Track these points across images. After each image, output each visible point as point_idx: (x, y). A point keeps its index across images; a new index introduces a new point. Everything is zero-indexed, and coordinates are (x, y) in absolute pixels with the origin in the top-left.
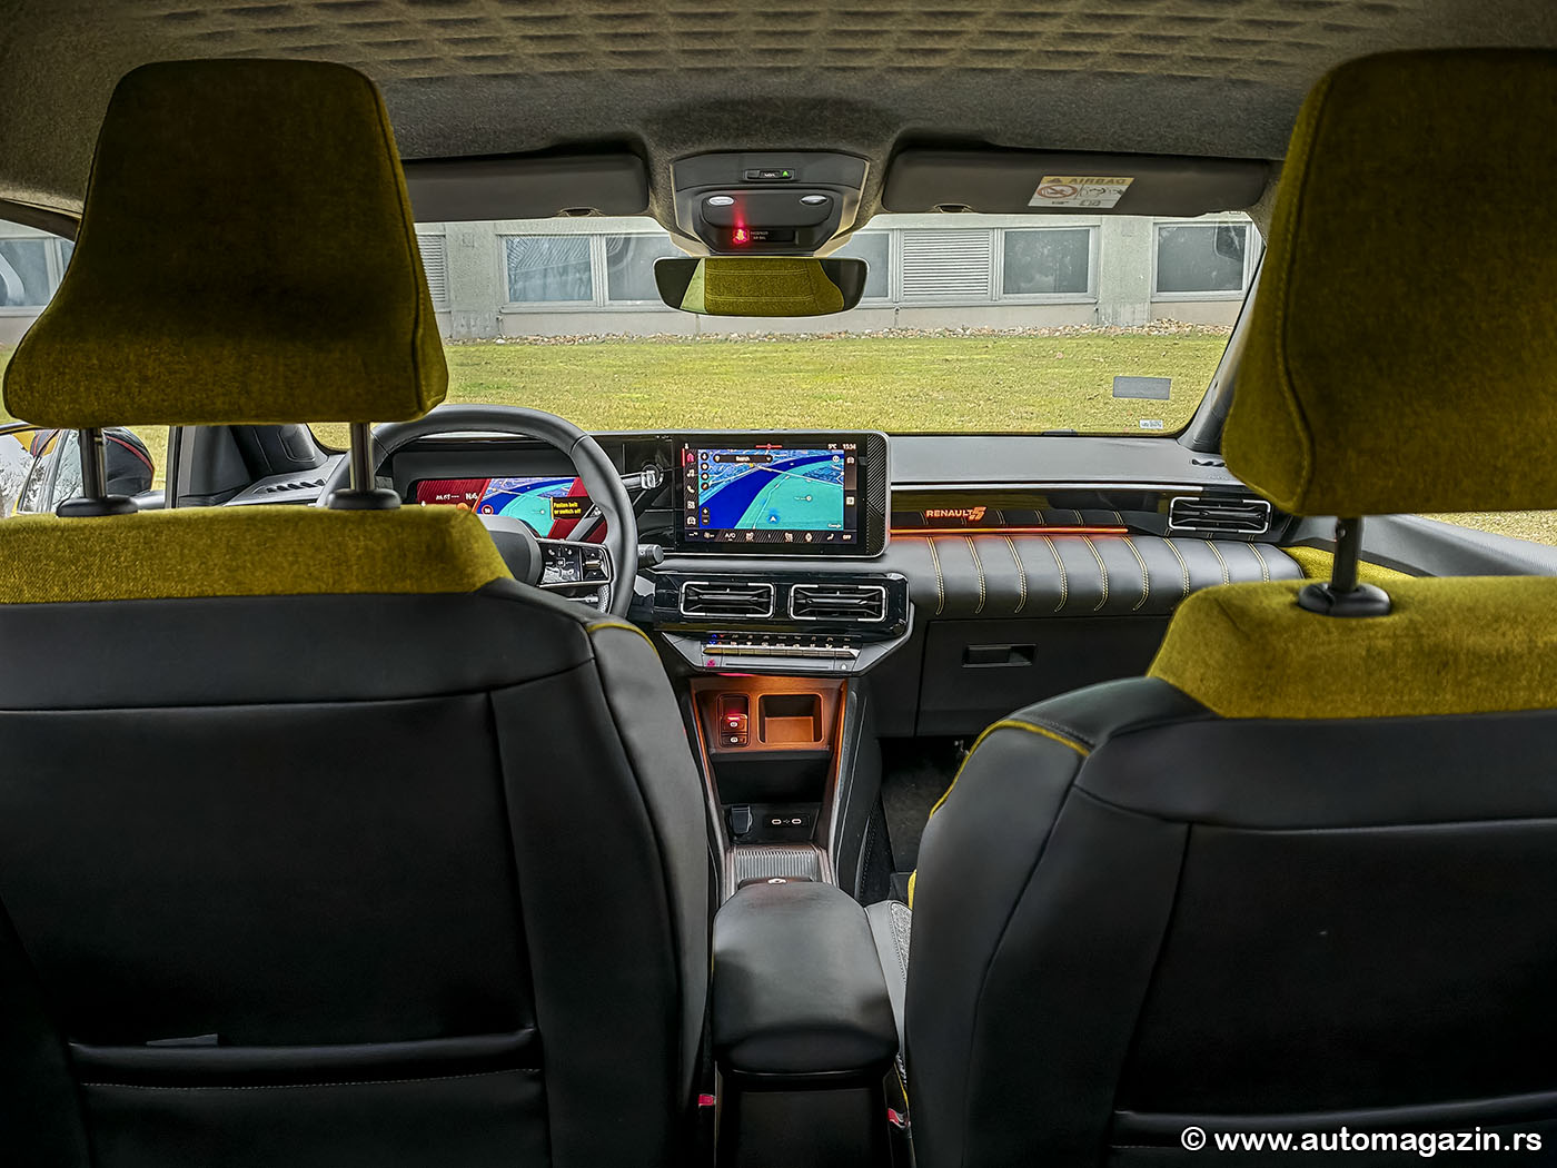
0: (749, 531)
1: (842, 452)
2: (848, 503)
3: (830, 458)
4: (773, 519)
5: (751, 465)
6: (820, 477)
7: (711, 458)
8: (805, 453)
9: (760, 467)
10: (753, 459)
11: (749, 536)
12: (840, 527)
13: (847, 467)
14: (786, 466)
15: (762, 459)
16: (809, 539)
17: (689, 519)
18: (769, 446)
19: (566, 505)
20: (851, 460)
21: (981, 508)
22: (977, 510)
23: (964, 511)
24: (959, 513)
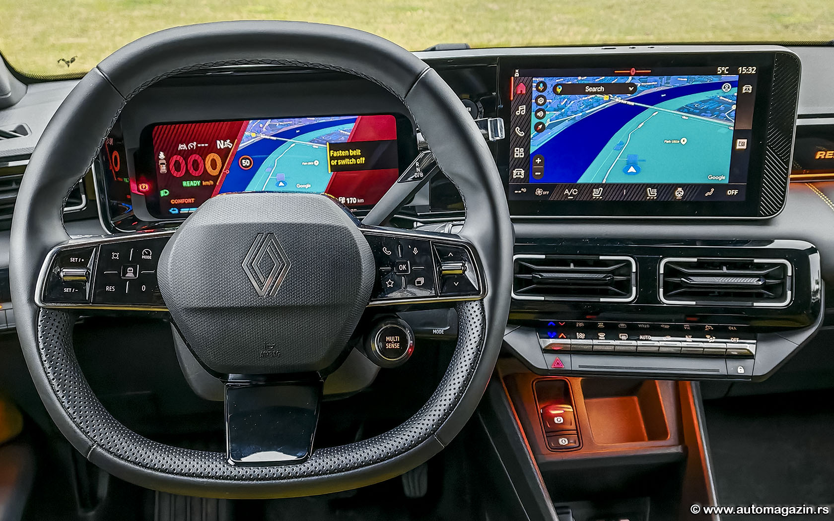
0: (597, 186)
1: (735, 78)
2: (738, 147)
3: (718, 86)
4: (632, 169)
5: (606, 98)
6: (701, 112)
7: (550, 88)
8: (683, 81)
9: (618, 99)
10: (610, 89)
11: (597, 194)
12: (724, 179)
13: (741, 99)
14: (654, 99)
15: (621, 89)
16: (679, 196)
17: (515, 172)
18: (633, 71)
19: (346, 153)
20: (748, 89)
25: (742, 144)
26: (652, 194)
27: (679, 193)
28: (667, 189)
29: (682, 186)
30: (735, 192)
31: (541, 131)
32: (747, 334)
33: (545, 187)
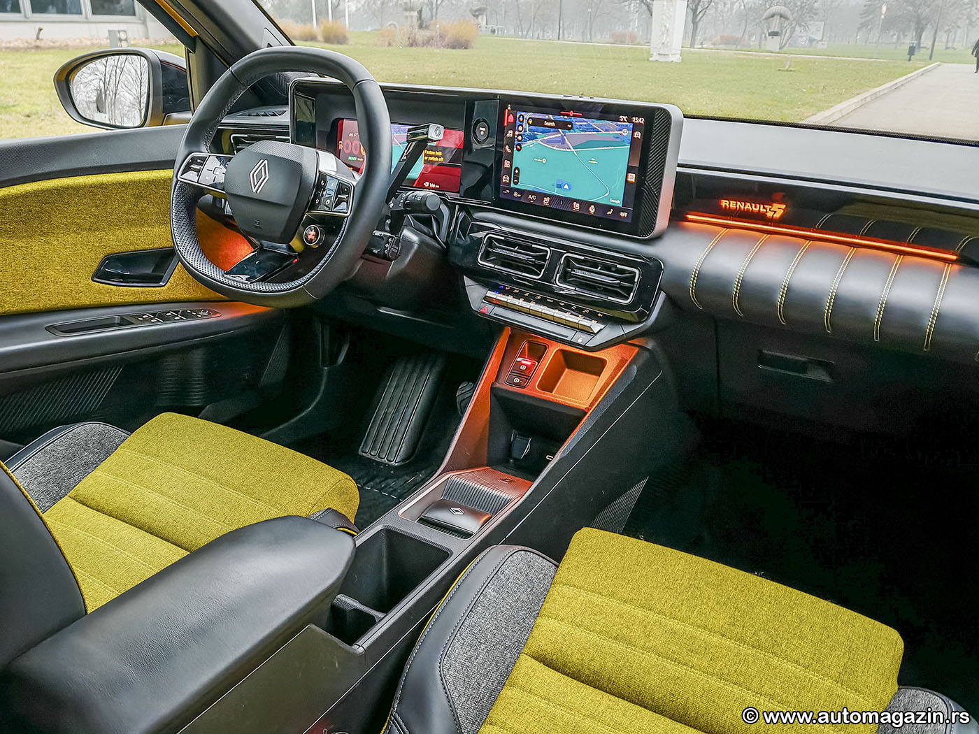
0: (547, 195)
1: (632, 125)
2: (629, 180)
4: (566, 186)
7: (526, 120)
11: (546, 201)
12: (619, 203)
13: (633, 141)
17: (504, 177)
18: (571, 113)
19: (433, 153)
20: (638, 135)
21: (784, 206)
22: (776, 206)
23: (762, 206)
24: (755, 207)
25: (632, 178)
26: (576, 206)
27: (592, 210)
29: (595, 204)
30: (625, 214)
31: (519, 150)
32: (605, 320)
33: (519, 191)
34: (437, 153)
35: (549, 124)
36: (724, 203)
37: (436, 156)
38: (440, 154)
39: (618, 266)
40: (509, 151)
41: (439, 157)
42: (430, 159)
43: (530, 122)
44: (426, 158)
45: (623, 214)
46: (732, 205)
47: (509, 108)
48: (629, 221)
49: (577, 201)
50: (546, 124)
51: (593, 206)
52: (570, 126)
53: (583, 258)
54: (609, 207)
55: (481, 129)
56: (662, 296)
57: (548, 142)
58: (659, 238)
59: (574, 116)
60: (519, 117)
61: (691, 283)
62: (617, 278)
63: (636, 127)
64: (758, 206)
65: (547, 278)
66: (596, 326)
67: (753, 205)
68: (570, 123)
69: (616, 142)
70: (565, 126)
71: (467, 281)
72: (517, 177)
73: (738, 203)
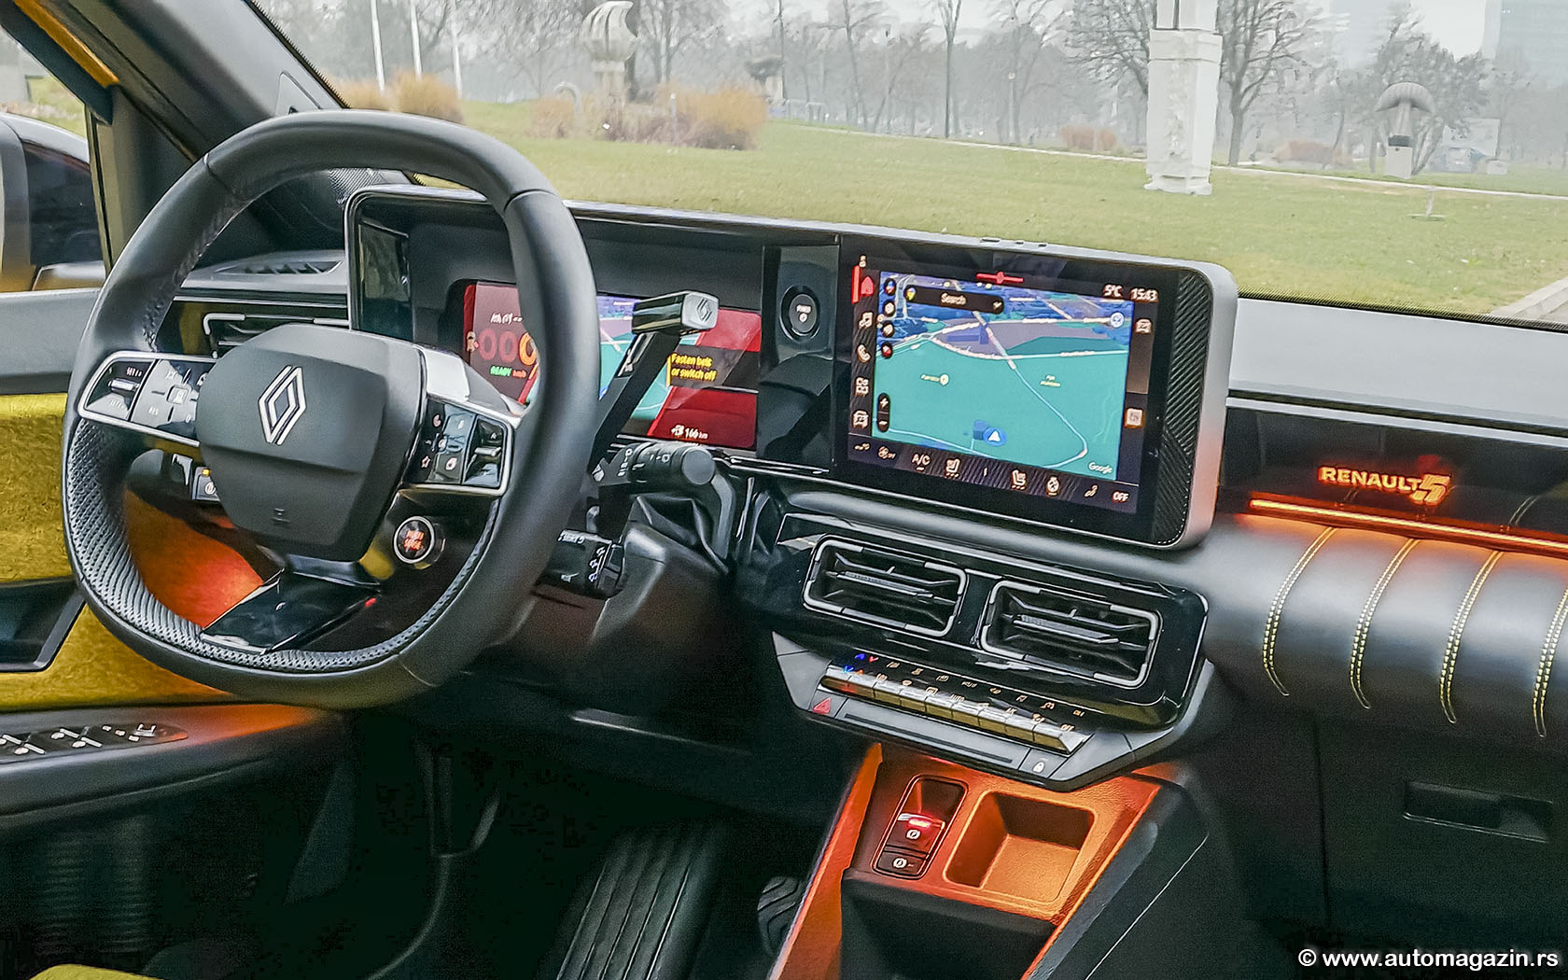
0: (952, 455)
1: (1130, 305)
2: (1129, 422)
4: (992, 435)
7: (900, 291)
11: (952, 468)
12: (1109, 472)
13: (1135, 338)
16: (1052, 490)
17: (856, 416)
18: (1000, 277)
19: (691, 361)
20: (1144, 326)
21: (1445, 480)
22: (1429, 481)
23: (1402, 479)
24: (1389, 482)
25: (1135, 418)
26: (1019, 478)
27: (1053, 486)
28: (1037, 475)
29: (1059, 475)
30: (1124, 497)
31: (887, 356)
32: (1088, 724)
33: (891, 446)
34: (701, 362)
35: (952, 300)
36: (1327, 474)
37: (695, 367)
38: (707, 362)
39: (1114, 607)
40: (865, 357)
41: (705, 370)
42: (685, 373)
43: (911, 294)
44: (676, 372)
45: (1119, 496)
46: (1343, 476)
47: (863, 264)
48: (1133, 510)
49: (1022, 469)
50: (946, 299)
51: (1053, 479)
52: (997, 305)
53: (1037, 590)
54: (1088, 482)
55: (799, 308)
56: (1207, 670)
57: (951, 339)
58: (1195, 546)
59: (1005, 283)
60: (886, 285)
61: (1265, 641)
62: (1113, 633)
63: (1139, 310)
64: (1394, 478)
65: (959, 634)
66: (1071, 738)
67: (1385, 478)
68: (998, 299)
69: (1100, 339)
70: (986, 304)
71: (781, 644)
72: (885, 414)
73: (1355, 473)
